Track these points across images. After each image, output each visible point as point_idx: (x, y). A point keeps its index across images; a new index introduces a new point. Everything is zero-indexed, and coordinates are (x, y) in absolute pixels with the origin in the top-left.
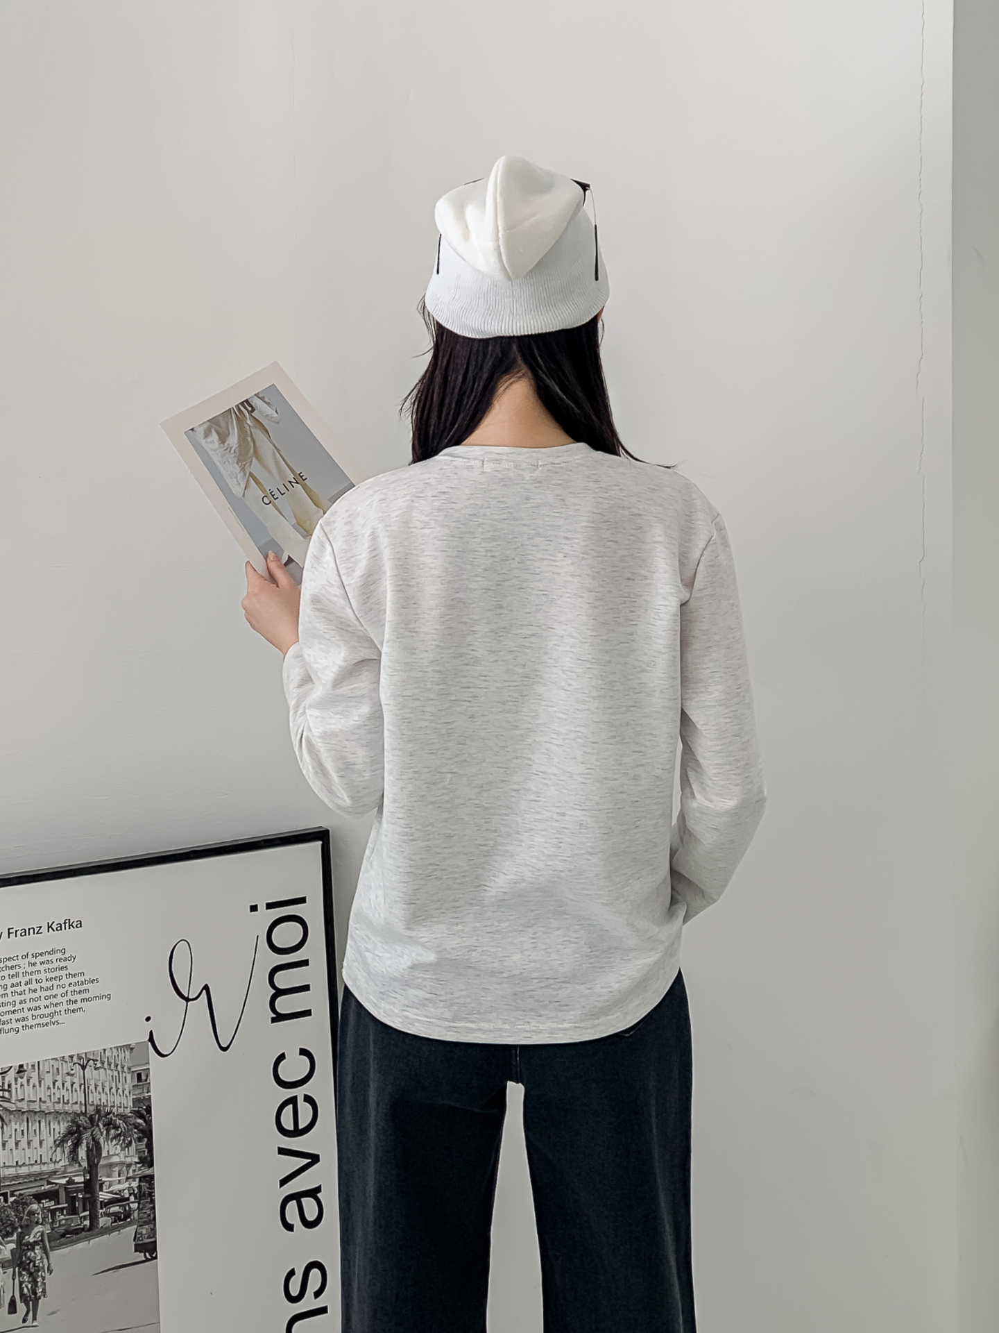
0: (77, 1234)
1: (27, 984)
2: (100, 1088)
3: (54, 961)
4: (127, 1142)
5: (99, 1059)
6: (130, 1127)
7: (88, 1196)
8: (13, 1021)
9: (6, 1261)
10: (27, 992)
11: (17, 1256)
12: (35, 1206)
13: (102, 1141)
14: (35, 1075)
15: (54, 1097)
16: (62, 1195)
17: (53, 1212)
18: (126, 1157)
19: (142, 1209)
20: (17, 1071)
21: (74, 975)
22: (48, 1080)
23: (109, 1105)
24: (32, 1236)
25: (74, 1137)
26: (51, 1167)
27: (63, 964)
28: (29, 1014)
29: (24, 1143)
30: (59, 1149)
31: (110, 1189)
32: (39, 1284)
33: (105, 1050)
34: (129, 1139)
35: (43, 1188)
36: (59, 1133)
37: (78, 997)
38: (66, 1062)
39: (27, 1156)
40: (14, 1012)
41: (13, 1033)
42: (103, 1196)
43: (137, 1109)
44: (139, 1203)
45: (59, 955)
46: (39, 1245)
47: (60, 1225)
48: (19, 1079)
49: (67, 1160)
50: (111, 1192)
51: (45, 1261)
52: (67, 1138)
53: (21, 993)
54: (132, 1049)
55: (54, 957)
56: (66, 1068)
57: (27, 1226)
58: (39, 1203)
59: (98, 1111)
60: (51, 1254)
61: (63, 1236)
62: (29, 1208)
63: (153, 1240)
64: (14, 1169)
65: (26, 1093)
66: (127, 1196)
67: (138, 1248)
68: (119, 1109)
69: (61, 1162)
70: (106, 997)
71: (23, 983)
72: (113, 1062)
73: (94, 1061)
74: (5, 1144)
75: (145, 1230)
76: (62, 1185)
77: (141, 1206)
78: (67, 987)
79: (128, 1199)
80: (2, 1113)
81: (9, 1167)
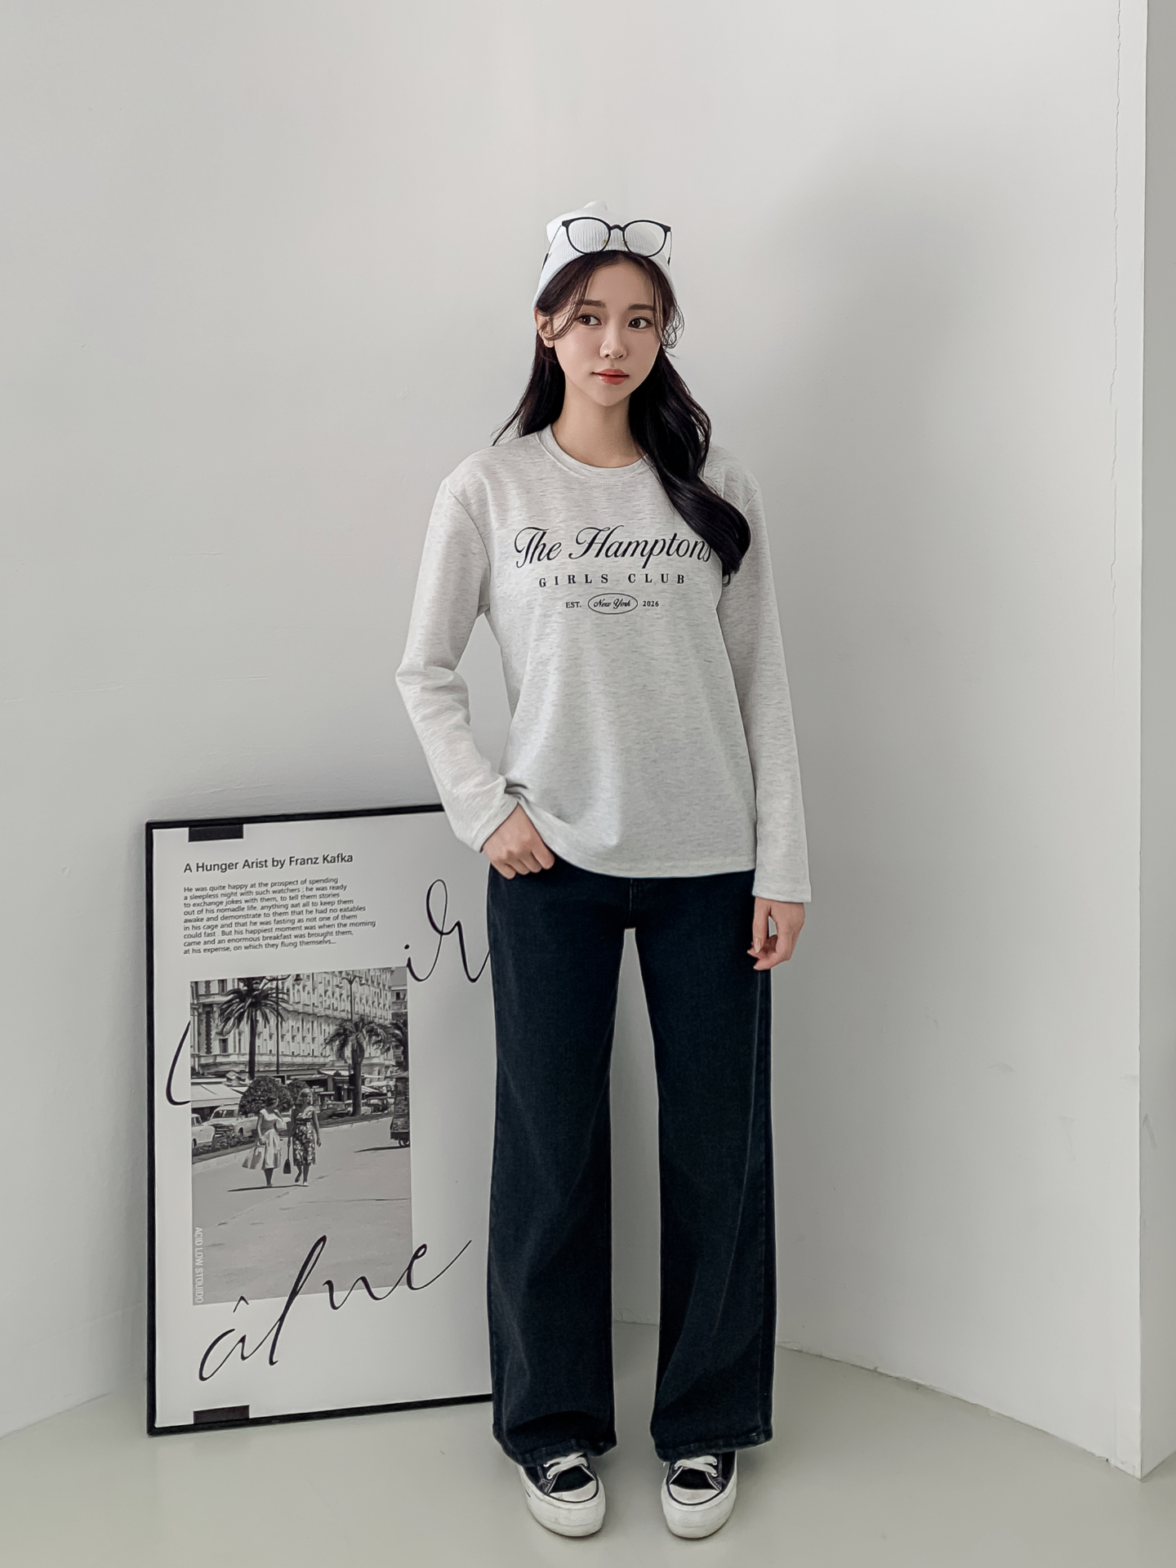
0: (342, 1117)
1: (304, 905)
2: (364, 1001)
4: (386, 1047)
5: (364, 977)
6: (389, 1036)
7: (352, 1087)
8: (292, 937)
9: (283, 1131)
10: (304, 912)
11: (292, 1128)
12: (307, 1090)
13: (365, 1044)
14: (309, 984)
15: (325, 1004)
16: (330, 1084)
18: (385, 1060)
19: (398, 1104)
20: (294, 978)
21: (345, 902)
22: (321, 989)
23: (372, 1015)
24: (304, 1114)
25: (341, 1038)
26: (322, 1060)
27: (335, 891)
28: (304, 932)
29: (299, 1038)
30: (328, 1047)
31: (371, 1085)
32: (310, 1153)
33: (369, 970)
34: (388, 1046)
35: (314, 1076)
36: (329, 1033)
37: (348, 922)
38: (336, 976)
39: (302, 1049)
40: (293, 929)
41: (292, 947)
42: (365, 1089)
43: (395, 1022)
44: (395, 1099)
45: (332, 884)
46: (310, 1121)
47: (328, 1109)
48: (296, 986)
49: (335, 1056)
50: (372, 1087)
51: (315, 1135)
52: (335, 1038)
53: (299, 913)
54: (393, 972)
55: (328, 885)
56: (336, 981)
57: (300, 1105)
58: (311, 1088)
59: (362, 1020)
60: (320, 1130)
61: (330, 1117)
62: (302, 1091)
63: (407, 1130)
65: (299, 998)
66: (385, 1092)
67: (394, 1136)
70: (372, 923)
71: (301, 905)
72: (376, 980)
73: (360, 978)
74: (283, 1037)
75: (400, 1122)
76: (329, 1076)
77: (397, 1102)
78: (338, 912)
79: (385, 1095)
80: (281, 1011)
81: (285, 1055)
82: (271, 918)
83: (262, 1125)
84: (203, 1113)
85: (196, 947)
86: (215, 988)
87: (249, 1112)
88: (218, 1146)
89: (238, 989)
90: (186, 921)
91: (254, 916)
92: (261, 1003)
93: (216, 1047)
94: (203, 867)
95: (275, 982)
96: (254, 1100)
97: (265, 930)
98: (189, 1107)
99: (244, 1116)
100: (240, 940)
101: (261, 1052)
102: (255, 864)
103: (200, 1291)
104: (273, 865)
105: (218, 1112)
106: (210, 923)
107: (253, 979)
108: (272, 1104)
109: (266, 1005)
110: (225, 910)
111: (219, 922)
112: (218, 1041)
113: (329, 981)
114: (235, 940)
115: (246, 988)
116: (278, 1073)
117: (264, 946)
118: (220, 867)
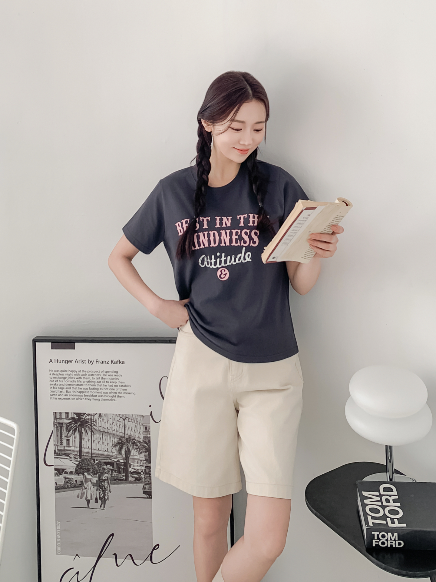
0: (121, 481)
1: (103, 382)
2: (130, 429)
3: (114, 375)
4: (140, 452)
5: (130, 418)
6: (142, 446)
7: (125, 468)
8: (98, 396)
9: (94, 484)
10: (103, 385)
11: (98, 482)
12: (105, 467)
13: (131, 449)
14: (105, 418)
15: (113, 428)
16: (115, 465)
17: (112, 470)
18: (140, 457)
19: (146, 478)
20: (99, 415)
21: (121, 382)
22: (111, 421)
23: (134, 436)
24: (104, 477)
25: (120, 445)
26: (111, 454)
27: (117, 377)
28: (103, 394)
29: (101, 443)
30: (114, 448)
31: (134, 468)
32: (106, 495)
33: (132, 415)
34: (141, 451)
35: (108, 461)
36: (114, 442)
37: (123, 392)
38: (117, 416)
39: (102, 448)
40: (98, 392)
41: (97, 401)
42: (131, 469)
43: (145, 440)
44: (145, 476)
45: (115, 374)
46: (106, 481)
47: (114, 476)
48: (100, 419)
49: (117, 452)
50: (134, 469)
51: (109, 487)
52: (117, 445)
53: (101, 386)
54: (143, 417)
55: (113, 374)
56: (118, 418)
57: (102, 473)
58: (107, 466)
59: (129, 437)
60: (111, 485)
61: (115, 480)
62: (103, 467)
63: (150, 491)
64: (97, 451)
65: (102, 424)
66: (140, 472)
67: (144, 492)
68: (138, 439)
69: (115, 453)
70: (134, 394)
71: (101, 382)
72: (136, 420)
73: (128, 418)
74: (94, 441)
75: (147, 486)
76: (115, 461)
77: (146, 477)
78: (118, 387)
79: (140, 473)
80: (93, 429)
81: (95, 450)
82: (88, 387)
83: (85, 480)
84: (59, 471)
85: (55, 397)
86: (64, 416)
87: (80, 473)
88: (66, 486)
89: (74, 417)
90: (51, 385)
91: (80, 385)
92: (84, 425)
93: (65, 443)
94: (57, 361)
95: (90, 416)
96: (82, 468)
97: (85, 392)
98: (53, 468)
99: (77, 475)
100: (74, 395)
101: (84, 447)
102: (80, 362)
103: (59, 549)
104: (88, 363)
105: (66, 471)
106: (62, 386)
107: (81, 413)
108: (89, 471)
109: (86, 426)
110: (68, 381)
111: (65, 387)
112: (65, 440)
113: (114, 418)
114: (72, 395)
115: (77, 417)
116: (92, 457)
117: (85, 399)
118: (65, 362)
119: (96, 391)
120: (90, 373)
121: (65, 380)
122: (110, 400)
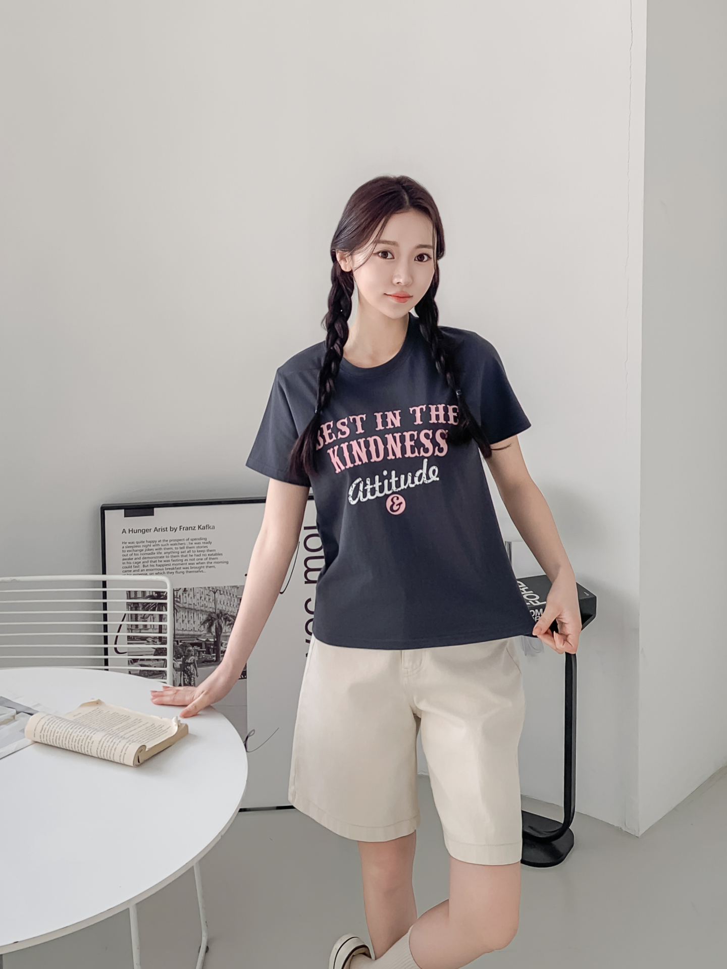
0: (210, 662)
1: (188, 552)
2: (222, 603)
5: (222, 590)
7: (215, 647)
8: (182, 568)
9: (178, 669)
10: (188, 556)
11: (182, 667)
12: (191, 648)
13: (222, 625)
14: (191, 594)
15: (201, 604)
16: (204, 646)
17: (199, 652)
21: (211, 551)
22: (198, 596)
23: (226, 610)
24: (189, 660)
25: (209, 622)
26: (199, 633)
27: (205, 545)
28: (188, 566)
29: (186, 621)
30: (202, 626)
32: (192, 680)
33: (224, 587)
37: (213, 561)
38: (206, 589)
41: (181, 574)
45: (204, 541)
46: (192, 664)
48: (184, 594)
51: (195, 671)
52: (206, 622)
53: (185, 556)
54: (238, 588)
56: (207, 592)
57: (187, 656)
58: (193, 647)
59: (221, 613)
60: (198, 669)
62: (188, 648)
64: (182, 631)
65: (186, 600)
68: (231, 613)
70: (226, 562)
71: (186, 552)
72: (230, 592)
74: (177, 620)
76: (203, 641)
78: (207, 556)
80: (176, 607)
81: (179, 630)
82: (170, 559)
85: (129, 573)
86: (140, 595)
90: (123, 560)
91: (160, 557)
94: (132, 531)
97: (167, 565)
100: (153, 570)
102: (160, 530)
104: (171, 531)
106: (137, 561)
110: (145, 554)
111: (142, 561)
114: (150, 570)
117: (166, 573)
118: (142, 531)
119: (180, 562)
120: (172, 543)
121: (142, 552)
122: (197, 572)
